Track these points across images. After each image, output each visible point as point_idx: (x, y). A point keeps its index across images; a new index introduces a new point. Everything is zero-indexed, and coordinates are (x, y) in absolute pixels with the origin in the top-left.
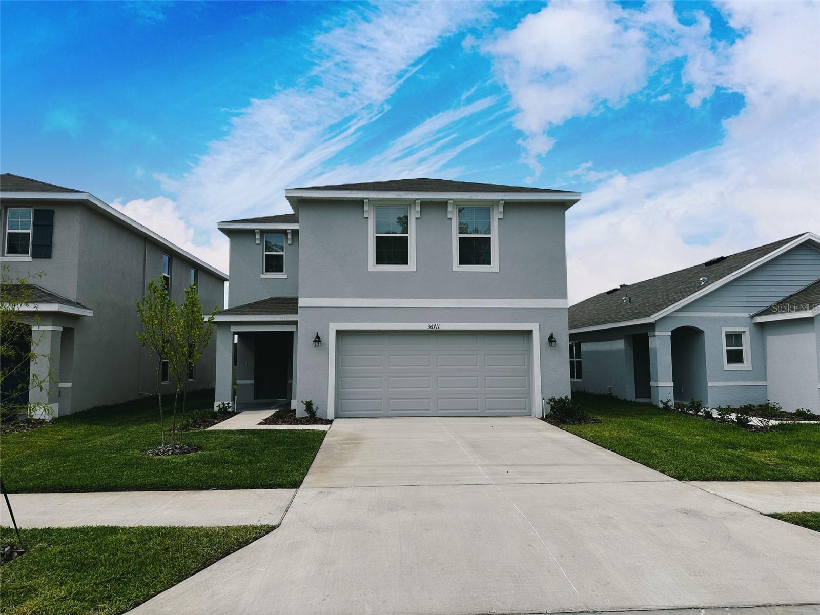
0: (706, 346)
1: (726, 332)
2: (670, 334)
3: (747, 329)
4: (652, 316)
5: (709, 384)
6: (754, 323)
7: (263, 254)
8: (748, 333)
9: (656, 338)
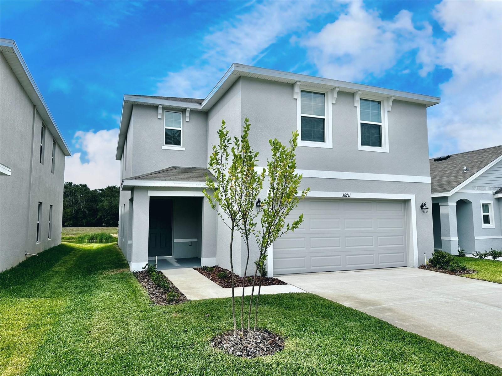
0: (473, 212)
1: (482, 203)
2: (456, 204)
3: (491, 202)
4: (451, 192)
5: (476, 238)
6: (495, 198)
7: (164, 128)
8: (492, 204)
9: (448, 207)
